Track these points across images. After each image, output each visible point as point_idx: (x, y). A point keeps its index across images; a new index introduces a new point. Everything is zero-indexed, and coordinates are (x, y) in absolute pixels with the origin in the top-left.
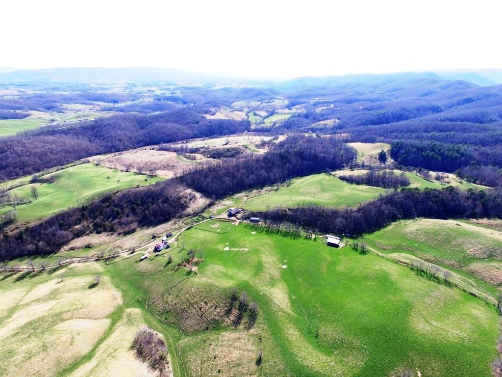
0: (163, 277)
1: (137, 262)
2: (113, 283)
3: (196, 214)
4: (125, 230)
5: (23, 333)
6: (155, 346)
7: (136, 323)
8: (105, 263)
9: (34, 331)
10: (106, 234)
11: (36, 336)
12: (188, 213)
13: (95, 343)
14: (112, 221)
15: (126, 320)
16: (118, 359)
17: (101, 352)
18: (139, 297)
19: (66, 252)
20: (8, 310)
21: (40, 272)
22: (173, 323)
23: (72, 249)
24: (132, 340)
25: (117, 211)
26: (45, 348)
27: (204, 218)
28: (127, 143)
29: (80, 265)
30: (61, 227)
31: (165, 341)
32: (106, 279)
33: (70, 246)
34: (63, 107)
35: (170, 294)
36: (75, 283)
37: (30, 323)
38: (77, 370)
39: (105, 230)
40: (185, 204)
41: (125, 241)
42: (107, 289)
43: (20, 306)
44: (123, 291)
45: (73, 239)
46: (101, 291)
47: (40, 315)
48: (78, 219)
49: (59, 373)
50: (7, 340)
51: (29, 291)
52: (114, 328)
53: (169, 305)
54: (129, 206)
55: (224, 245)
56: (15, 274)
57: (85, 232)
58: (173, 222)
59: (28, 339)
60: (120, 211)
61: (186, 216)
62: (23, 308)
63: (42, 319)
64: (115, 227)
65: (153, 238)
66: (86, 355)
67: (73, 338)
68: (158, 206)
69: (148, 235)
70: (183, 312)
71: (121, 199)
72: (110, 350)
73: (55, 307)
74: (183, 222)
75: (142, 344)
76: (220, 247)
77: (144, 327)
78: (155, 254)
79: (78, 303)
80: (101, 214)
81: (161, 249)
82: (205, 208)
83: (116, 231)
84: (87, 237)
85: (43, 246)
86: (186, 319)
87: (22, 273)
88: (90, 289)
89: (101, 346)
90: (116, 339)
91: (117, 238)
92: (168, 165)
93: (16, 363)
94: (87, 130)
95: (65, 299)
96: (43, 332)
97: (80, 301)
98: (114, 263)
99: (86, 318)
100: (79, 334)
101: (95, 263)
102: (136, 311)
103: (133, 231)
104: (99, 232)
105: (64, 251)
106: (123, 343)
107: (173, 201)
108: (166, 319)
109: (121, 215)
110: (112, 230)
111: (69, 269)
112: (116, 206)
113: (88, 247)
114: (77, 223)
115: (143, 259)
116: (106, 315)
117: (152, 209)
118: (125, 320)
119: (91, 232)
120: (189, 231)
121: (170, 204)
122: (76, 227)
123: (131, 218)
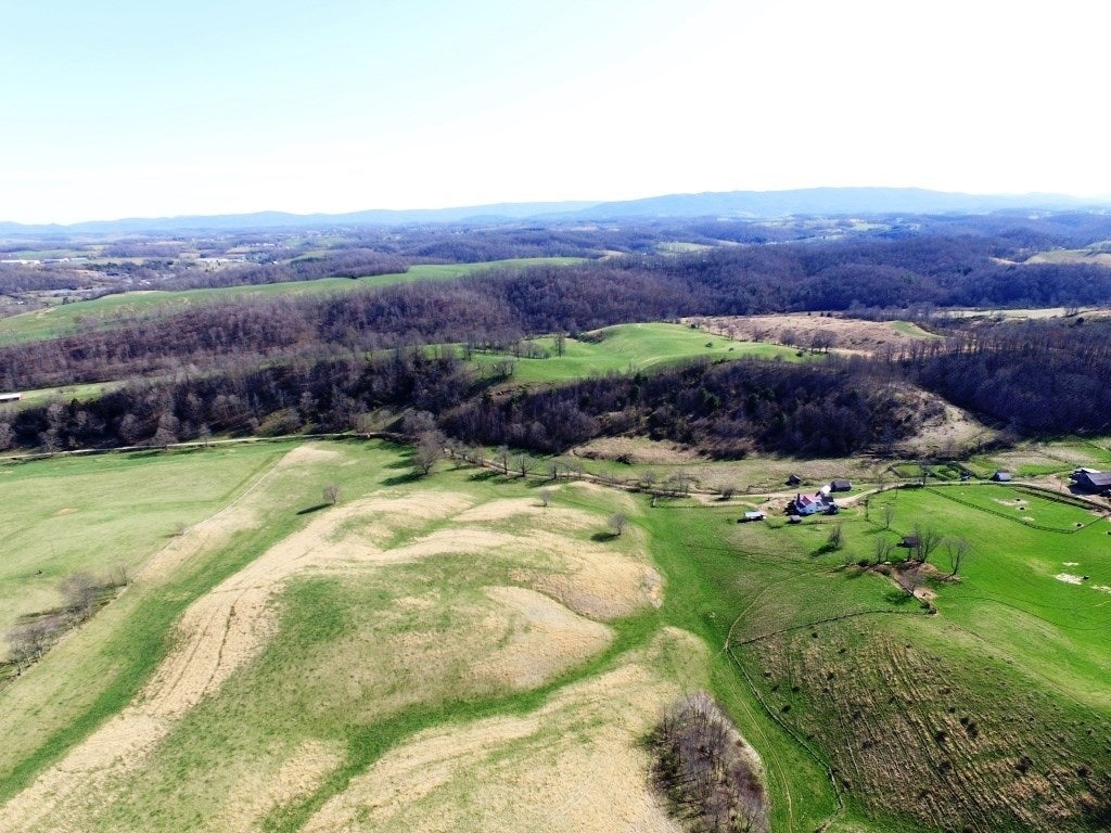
0: (802, 580)
1: (729, 521)
2: (652, 549)
3: (938, 458)
4: (718, 447)
5: (424, 572)
6: (725, 782)
7: (682, 677)
8: (649, 502)
9: (445, 578)
10: (672, 444)
11: (443, 589)
12: (911, 450)
13: (556, 673)
14: (693, 420)
15: (656, 654)
16: (595, 755)
17: (558, 705)
18: (713, 607)
19: (578, 459)
20: (431, 521)
21: (516, 478)
22: (809, 738)
23: (591, 456)
24: (656, 719)
25: (711, 400)
26: (444, 623)
27: (965, 474)
28: (767, 300)
29: (594, 488)
30: (583, 404)
31: (765, 786)
32: (639, 533)
33: (589, 449)
34: (659, 246)
35: (815, 636)
36: (568, 518)
37: (446, 557)
38: (484, 721)
39: (671, 436)
40: (907, 425)
41: (712, 471)
42: (633, 556)
43: (451, 522)
44: (671, 577)
45: (599, 436)
46: (618, 556)
47: (471, 550)
48: (620, 399)
49: (445, 701)
50: (393, 572)
51: (480, 504)
52: (617, 659)
53: (805, 670)
54: (743, 397)
55: (1054, 563)
56: (475, 467)
57: (627, 429)
58: (857, 461)
59: (427, 588)
60: (717, 400)
61: (903, 458)
62: (453, 528)
63: (469, 559)
64: (696, 434)
65: (788, 484)
66: (523, 695)
67: (511, 631)
68: (823, 409)
69: (778, 474)
70: (856, 716)
71: (726, 376)
72: (583, 714)
73: (508, 548)
74: (890, 469)
75: (683, 749)
76: (1039, 565)
77: (703, 701)
78: (788, 519)
79: (555, 558)
80: (672, 400)
81: (808, 508)
82: (973, 451)
83: (695, 444)
84: (627, 439)
85: (539, 433)
86: (866, 746)
87: (485, 469)
88: (594, 542)
89: (566, 690)
90: (611, 692)
91: (694, 461)
92: (866, 340)
93: (379, 626)
94: (691, 270)
95: (533, 541)
96: (459, 588)
97: (561, 557)
98: (668, 508)
99: (559, 602)
100: (527, 630)
101: (628, 496)
102: (693, 643)
103: (739, 455)
104: (656, 437)
105: (573, 455)
106: (628, 714)
107: (871, 406)
108: (786, 709)
109: (719, 411)
110: (687, 439)
111: (568, 488)
112: (710, 388)
113: (624, 460)
114: (615, 406)
115: (750, 520)
116: (608, 616)
117: (804, 414)
118: (654, 652)
119: (640, 434)
120: (909, 493)
121: (860, 413)
122: (611, 414)
123: (740, 423)
